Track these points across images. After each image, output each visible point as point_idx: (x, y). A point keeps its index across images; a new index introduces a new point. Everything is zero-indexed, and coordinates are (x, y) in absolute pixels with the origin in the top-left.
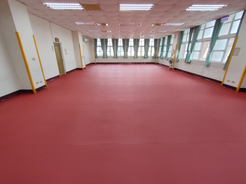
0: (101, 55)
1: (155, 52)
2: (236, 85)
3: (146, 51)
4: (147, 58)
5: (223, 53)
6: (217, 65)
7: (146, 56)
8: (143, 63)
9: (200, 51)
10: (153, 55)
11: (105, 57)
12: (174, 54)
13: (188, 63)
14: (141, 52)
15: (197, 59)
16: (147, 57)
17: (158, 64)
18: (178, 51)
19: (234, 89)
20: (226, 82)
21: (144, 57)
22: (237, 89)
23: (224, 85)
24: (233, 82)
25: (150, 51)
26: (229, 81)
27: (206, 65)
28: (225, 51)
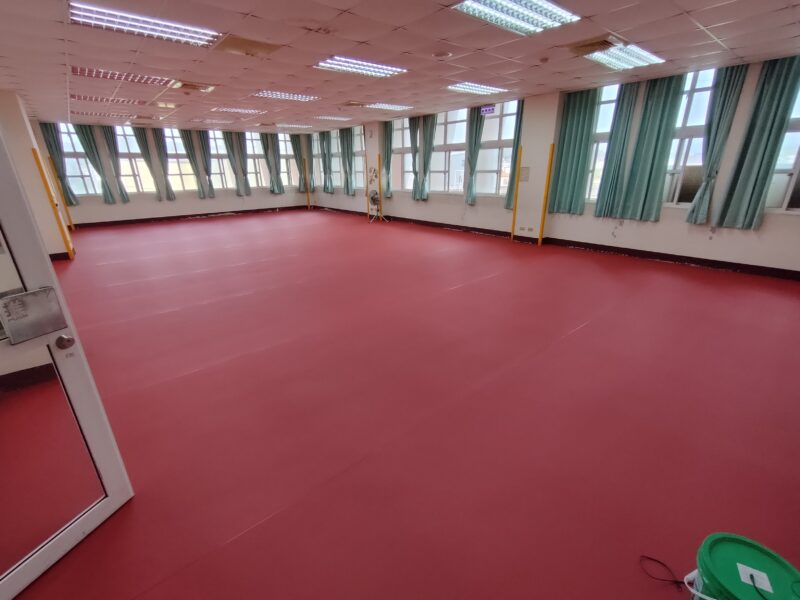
0: (91, 192)
1: (301, 173)
2: (536, 234)
3: (274, 171)
4: (280, 194)
5: (495, 175)
6: (490, 200)
7: (276, 188)
8: (273, 211)
9: (445, 172)
10: (295, 182)
11: (117, 196)
12: (377, 180)
13: (424, 200)
14: (258, 176)
15: (442, 189)
16: (281, 190)
17: (316, 209)
18: (384, 171)
19: (534, 241)
20: (518, 233)
21: (272, 192)
22: (540, 241)
23: (516, 237)
24: (531, 230)
25: (285, 170)
26: (522, 229)
27: (470, 202)
28: (499, 172)
